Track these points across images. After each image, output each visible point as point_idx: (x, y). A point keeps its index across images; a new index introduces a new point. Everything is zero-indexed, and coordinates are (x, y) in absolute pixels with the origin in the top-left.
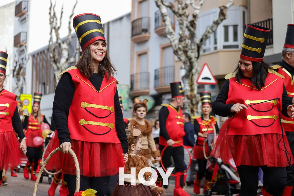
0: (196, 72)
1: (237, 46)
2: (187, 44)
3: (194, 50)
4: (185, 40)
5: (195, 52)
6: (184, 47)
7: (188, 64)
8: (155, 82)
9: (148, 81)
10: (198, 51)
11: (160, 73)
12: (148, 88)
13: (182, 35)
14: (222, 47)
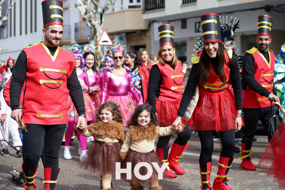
0: (99, 35)
1: (139, 7)
2: (91, 16)
3: (97, 18)
4: (89, 12)
5: (98, 20)
6: (89, 18)
7: (93, 29)
8: (75, 34)
9: (70, 33)
10: (101, 19)
11: (79, 27)
12: (70, 39)
13: (87, 9)
14: (127, 7)
